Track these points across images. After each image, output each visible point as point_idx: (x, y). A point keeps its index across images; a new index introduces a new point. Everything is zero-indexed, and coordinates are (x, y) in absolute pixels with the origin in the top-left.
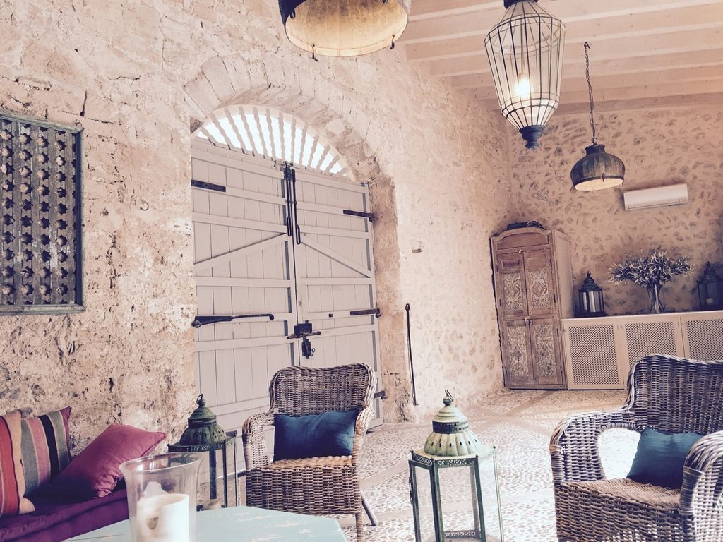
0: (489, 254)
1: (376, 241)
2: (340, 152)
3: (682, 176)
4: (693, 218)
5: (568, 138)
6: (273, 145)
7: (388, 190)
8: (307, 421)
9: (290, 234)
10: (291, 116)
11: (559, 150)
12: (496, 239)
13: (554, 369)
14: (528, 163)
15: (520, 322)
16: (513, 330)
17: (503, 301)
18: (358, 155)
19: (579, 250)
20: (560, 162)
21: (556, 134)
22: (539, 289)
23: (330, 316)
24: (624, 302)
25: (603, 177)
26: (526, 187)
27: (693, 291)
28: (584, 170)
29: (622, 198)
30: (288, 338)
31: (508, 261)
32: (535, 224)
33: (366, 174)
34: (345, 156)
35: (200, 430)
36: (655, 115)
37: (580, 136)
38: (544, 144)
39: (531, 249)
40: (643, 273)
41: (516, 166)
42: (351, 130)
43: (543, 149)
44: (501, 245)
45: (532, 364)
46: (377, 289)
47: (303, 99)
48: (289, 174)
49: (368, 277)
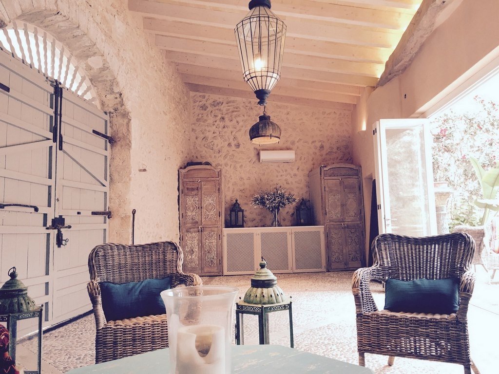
0: (177, 181)
1: (113, 159)
2: (92, 84)
3: (291, 146)
4: (295, 171)
5: (228, 112)
6: (46, 63)
7: (126, 121)
8: (130, 287)
9: (55, 140)
10: (61, 44)
11: (223, 118)
12: (183, 171)
13: (215, 262)
14: (202, 123)
15: (196, 229)
16: (190, 235)
17: (184, 215)
18: (108, 89)
19: (230, 185)
20: (223, 126)
21: (222, 107)
22: (210, 208)
23: (79, 213)
24: (254, 220)
25: (271, 136)
26: (200, 139)
27: (293, 214)
28: (260, 130)
29: (258, 154)
30: (47, 229)
31: (190, 187)
32: (207, 164)
33: (110, 106)
34: (96, 88)
35: (16, 300)
36: (279, 107)
37: (236, 111)
38: (213, 112)
39: (206, 180)
40: (272, 201)
41: (194, 124)
42: (108, 68)
43: (213, 116)
44: (186, 176)
45: (201, 259)
46: (110, 196)
47: (78, 32)
48: (58, 90)
49: (104, 186)
